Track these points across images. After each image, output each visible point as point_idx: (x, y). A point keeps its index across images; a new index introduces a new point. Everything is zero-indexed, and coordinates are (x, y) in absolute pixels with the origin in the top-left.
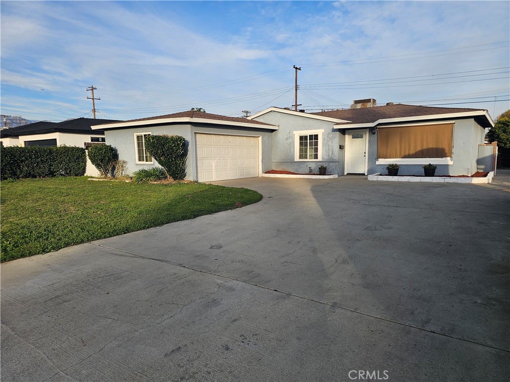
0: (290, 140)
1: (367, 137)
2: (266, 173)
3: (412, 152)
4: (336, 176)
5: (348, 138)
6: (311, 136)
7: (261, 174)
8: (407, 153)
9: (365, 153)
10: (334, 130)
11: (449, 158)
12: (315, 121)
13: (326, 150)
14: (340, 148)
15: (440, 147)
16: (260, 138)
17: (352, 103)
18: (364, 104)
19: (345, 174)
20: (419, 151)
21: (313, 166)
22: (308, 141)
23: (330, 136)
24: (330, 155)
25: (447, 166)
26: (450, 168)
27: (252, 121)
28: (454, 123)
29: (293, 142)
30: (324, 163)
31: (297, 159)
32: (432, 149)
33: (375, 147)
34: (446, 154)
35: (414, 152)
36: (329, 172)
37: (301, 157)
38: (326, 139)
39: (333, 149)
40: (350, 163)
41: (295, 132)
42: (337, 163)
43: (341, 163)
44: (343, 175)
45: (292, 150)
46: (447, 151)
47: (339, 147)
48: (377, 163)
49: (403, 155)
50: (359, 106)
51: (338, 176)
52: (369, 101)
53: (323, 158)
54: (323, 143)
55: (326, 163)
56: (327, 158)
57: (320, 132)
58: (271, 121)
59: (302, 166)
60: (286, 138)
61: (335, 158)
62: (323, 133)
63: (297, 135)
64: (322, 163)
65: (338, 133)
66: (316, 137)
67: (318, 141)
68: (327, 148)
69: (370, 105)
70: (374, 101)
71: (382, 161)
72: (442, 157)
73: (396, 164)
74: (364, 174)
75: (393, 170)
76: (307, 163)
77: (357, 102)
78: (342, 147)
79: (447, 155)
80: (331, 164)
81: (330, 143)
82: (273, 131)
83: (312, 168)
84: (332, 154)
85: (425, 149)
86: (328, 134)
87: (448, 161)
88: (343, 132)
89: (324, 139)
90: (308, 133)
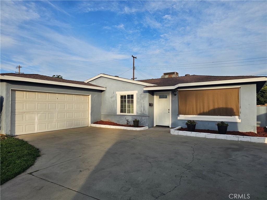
0: (113, 99)
1: (170, 97)
2: (94, 123)
3: (206, 110)
4: (146, 128)
5: (156, 98)
6: (128, 96)
7: (90, 124)
8: (202, 111)
9: (169, 110)
10: (145, 92)
11: (237, 117)
12: (131, 85)
13: (139, 107)
14: (150, 106)
15: (229, 106)
16: (90, 96)
17: (163, 75)
18: (170, 75)
19: (155, 126)
20: (211, 110)
21: (130, 119)
22: (127, 99)
23: (143, 96)
24: (143, 110)
25: (236, 123)
26: (239, 125)
27: (88, 84)
28: (240, 88)
29: (116, 100)
30: (138, 117)
31: (119, 112)
32: (222, 109)
33: (177, 105)
34: (234, 113)
35: (207, 111)
36: (142, 124)
37: (122, 111)
38: (139, 98)
39: (144, 106)
40: (158, 117)
41: (117, 93)
42: (148, 117)
43: (151, 117)
44: (153, 127)
45: (115, 106)
46: (235, 111)
47: (148, 105)
48: (179, 118)
49: (199, 112)
50: (167, 76)
51: (149, 128)
52: (173, 73)
53: (137, 113)
54: (137, 101)
55: (140, 117)
56: (140, 113)
57: (135, 93)
58: (101, 84)
59: (122, 118)
60: (111, 97)
61: (146, 113)
62: (137, 94)
63: (119, 94)
64: (136, 117)
65: (148, 94)
66: (132, 96)
67: (134, 99)
68: (140, 105)
69: (173, 76)
70: (177, 73)
71: (182, 117)
72: (231, 115)
73: (193, 121)
74: (168, 127)
75: (191, 126)
76: (126, 116)
77: (165, 74)
78: (151, 105)
79: (236, 114)
80: (143, 118)
81: (142, 101)
82: (102, 91)
83: (130, 120)
84: (144, 110)
85: (216, 108)
86: (141, 95)
87: (236, 119)
88: (152, 93)
89: (138, 98)
90: (126, 93)
